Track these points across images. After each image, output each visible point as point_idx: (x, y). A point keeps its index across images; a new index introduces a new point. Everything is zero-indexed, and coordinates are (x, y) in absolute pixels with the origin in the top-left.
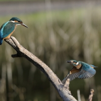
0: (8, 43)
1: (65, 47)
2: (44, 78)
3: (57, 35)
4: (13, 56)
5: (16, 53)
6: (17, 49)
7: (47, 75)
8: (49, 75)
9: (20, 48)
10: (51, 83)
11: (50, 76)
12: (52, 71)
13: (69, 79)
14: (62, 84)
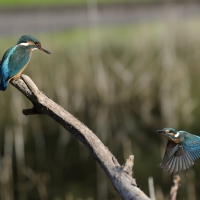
0: (17, 86)
1: (125, 95)
2: (85, 153)
3: (110, 72)
4: (26, 112)
5: (31, 106)
6: (33, 98)
7: (91, 149)
8: (94, 148)
9: (38, 96)
10: (98, 163)
11: (96, 150)
12: (99, 141)
13: (132, 157)
14: (119, 165)
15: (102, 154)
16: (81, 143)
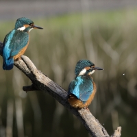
0: (17, 66)
2: (77, 125)
4: (25, 89)
5: (30, 83)
6: (32, 76)
7: (83, 121)
8: (86, 120)
9: (36, 74)
10: (89, 134)
11: (88, 122)
12: (91, 114)
13: (120, 128)
14: (108, 135)
15: (93, 126)
16: (75, 116)
